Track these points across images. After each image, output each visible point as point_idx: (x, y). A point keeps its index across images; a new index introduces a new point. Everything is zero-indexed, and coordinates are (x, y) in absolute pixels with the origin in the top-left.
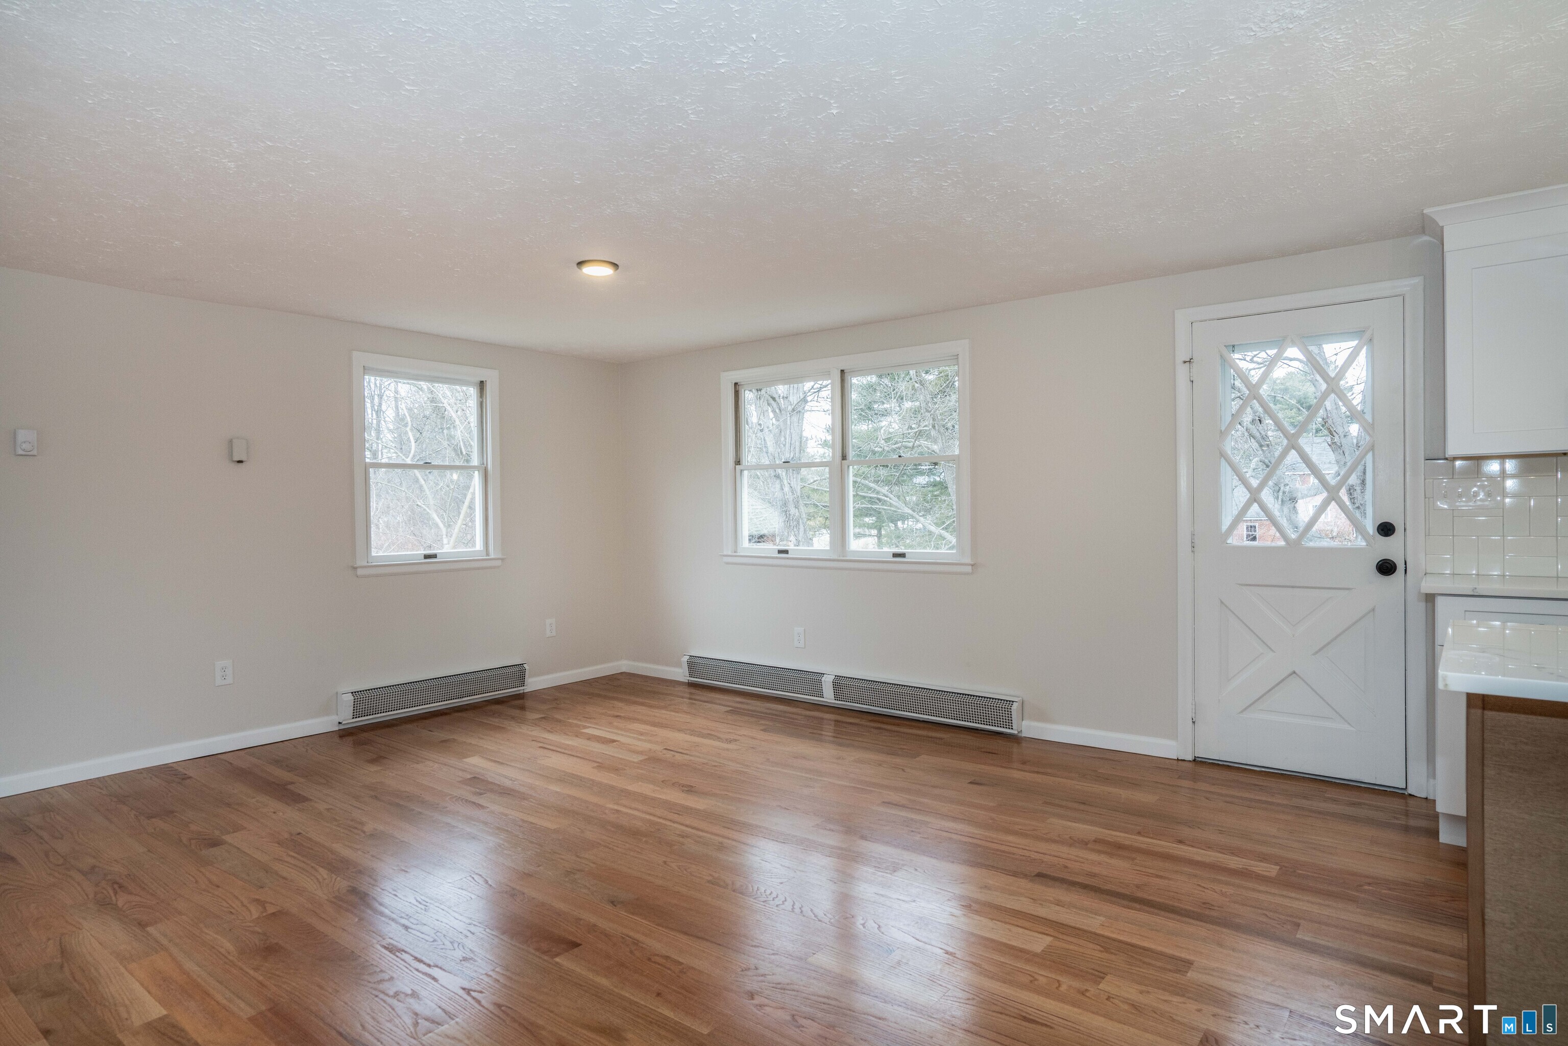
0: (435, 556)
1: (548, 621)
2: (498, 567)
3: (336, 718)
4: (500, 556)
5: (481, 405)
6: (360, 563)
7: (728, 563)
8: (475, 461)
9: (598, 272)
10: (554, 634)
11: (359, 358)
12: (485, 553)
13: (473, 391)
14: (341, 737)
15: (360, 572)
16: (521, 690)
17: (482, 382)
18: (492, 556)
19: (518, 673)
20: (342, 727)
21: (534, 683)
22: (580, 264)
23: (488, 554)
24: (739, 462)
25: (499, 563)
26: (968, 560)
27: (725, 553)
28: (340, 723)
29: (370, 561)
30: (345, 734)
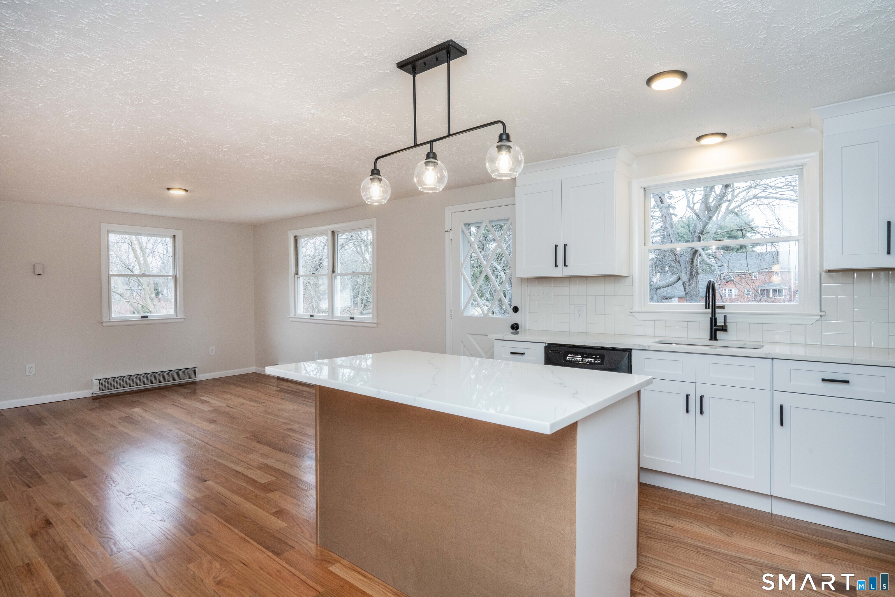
0: (147, 317)
1: (211, 348)
2: (182, 322)
3: (91, 391)
4: (183, 317)
5: (174, 247)
6: (104, 320)
7: (292, 321)
8: (171, 273)
9: (177, 193)
10: (214, 354)
11: (104, 227)
12: (175, 316)
13: (169, 241)
14: (93, 399)
15: (104, 324)
16: (194, 380)
17: (174, 236)
18: (179, 317)
19: (192, 371)
20: (94, 395)
21: (200, 377)
22: (169, 189)
23: (177, 316)
24: (297, 273)
25: (182, 320)
26: (375, 321)
27: (291, 316)
28: (93, 393)
29: (110, 319)
30: (95, 398)
